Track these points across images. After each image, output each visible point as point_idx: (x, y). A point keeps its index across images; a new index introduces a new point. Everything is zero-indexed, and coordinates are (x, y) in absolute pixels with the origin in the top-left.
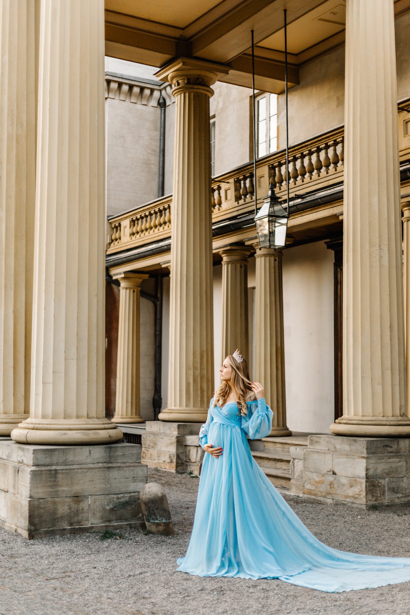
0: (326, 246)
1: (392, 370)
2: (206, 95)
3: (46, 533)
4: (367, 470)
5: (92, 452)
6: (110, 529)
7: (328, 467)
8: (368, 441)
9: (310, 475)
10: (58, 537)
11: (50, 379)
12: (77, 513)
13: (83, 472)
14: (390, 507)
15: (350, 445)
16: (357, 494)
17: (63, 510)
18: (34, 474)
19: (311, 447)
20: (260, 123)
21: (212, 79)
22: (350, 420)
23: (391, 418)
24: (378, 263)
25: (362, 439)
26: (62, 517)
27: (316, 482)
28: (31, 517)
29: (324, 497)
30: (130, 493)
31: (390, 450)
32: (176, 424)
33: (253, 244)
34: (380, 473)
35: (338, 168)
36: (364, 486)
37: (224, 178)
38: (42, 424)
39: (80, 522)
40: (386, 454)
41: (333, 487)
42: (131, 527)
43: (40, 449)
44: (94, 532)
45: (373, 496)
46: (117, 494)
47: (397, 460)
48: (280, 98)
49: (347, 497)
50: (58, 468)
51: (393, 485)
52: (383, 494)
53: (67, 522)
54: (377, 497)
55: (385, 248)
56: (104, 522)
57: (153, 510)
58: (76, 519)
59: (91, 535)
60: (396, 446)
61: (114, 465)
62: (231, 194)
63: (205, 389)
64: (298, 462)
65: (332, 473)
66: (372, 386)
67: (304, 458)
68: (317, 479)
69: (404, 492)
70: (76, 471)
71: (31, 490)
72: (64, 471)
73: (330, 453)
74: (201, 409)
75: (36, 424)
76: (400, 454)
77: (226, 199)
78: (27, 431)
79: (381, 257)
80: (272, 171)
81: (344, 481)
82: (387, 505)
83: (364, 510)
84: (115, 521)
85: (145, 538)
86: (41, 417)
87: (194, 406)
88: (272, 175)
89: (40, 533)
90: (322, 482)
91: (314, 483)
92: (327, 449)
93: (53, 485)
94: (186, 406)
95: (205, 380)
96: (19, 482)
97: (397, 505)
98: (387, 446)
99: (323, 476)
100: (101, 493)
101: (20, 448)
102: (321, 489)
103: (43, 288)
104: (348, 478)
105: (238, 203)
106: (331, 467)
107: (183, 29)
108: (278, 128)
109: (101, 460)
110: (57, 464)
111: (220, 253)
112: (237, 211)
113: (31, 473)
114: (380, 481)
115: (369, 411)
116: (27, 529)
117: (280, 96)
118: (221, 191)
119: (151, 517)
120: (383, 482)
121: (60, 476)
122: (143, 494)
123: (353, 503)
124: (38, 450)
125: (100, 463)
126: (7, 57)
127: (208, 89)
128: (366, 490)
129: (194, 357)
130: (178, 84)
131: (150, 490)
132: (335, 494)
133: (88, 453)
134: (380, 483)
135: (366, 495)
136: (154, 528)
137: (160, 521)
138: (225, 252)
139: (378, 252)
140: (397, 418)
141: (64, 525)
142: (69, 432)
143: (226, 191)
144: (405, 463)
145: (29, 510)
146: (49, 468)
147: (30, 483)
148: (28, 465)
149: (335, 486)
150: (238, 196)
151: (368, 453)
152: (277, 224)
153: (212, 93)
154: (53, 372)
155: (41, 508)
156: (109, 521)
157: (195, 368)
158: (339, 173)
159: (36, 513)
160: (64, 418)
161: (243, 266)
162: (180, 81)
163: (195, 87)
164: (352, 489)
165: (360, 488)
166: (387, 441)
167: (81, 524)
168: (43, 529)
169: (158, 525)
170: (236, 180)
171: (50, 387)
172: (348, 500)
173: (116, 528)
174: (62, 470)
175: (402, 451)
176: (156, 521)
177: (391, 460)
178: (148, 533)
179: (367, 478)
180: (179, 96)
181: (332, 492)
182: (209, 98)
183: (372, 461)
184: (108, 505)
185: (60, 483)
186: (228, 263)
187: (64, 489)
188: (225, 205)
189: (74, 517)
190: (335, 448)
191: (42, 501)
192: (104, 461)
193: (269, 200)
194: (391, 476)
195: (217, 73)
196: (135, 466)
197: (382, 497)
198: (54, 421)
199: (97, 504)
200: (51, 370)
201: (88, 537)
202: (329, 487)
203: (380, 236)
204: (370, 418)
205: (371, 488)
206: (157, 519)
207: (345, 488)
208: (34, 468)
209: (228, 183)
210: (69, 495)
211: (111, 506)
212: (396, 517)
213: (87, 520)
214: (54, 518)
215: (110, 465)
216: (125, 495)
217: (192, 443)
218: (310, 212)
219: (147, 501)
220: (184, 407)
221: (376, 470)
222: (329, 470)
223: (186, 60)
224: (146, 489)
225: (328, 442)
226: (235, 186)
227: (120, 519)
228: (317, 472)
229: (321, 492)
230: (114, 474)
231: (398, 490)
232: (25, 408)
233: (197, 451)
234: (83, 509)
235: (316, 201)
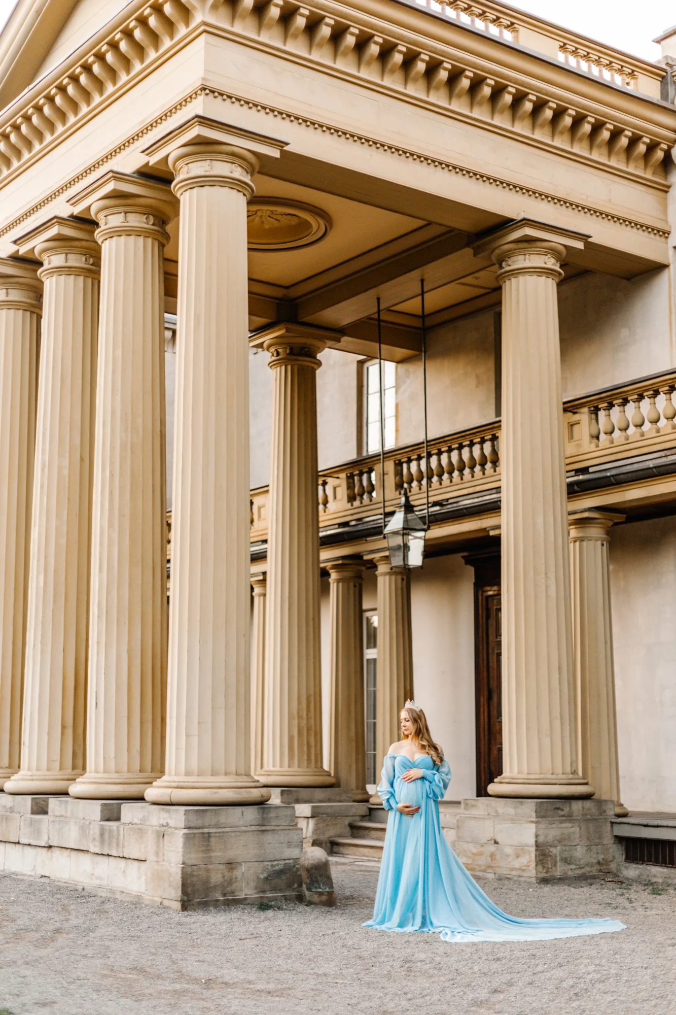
0: (463, 561)
1: (561, 718)
2: (312, 368)
3: (200, 904)
4: (537, 836)
5: (245, 813)
6: (265, 901)
7: (490, 835)
8: (537, 803)
9: (465, 846)
10: (212, 908)
11: (195, 730)
12: (230, 882)
13: (236, 835)
14: (562, 880)
15: (515, 808)
16: (524, 866)
17: (216, 878)
18: (187, 837)
19: (466, 812)
20: (370, 397)
21: (319, 348)
22: (513, 779)
23: (561, 776)
24: (544, 594)
25: (529, 800)
26: (215, 887)
27: (473, 854)
28: (184, 885)
29: (483, 872)
30: (285, 860)
31: (562, 813)
32: (279, 790)
33: (373, 559)
34: (551, 840)
35: (486, 472)
36: (533, 855)
37: (333, 472)
38: (188, 782)
39: (233, 893)
40: (558, 818)
41: (495, 859)
42: (286, 899)
43: (192, 810)
44: (249, 904)
45: (544, 867)
46: (271, 861)
47: (570, 825)
48: (399, 369)
49: (513, 869)
50: (211, 830)
51: (566, 855)
52: (554, 865)
53: (220, 892)
54: (548, 868)
55: (552, 576)
56: (259, 892)
57: (316, 877)
58: (229, 889)
59: (246, 907)
60: (568, 809)
61: (267, 828)
62: (343, 492)
63: (313, 744)
64: (447, 831)
65: (493, 842)
66: (539, 739)
67: (457, 826)
68: (474, 851)
69: (578, 863)
70: (230, 834)
71: (183, 856)
72: (217, 835)
73: (490, 819)
74: (308, 770)
75: (180, 782)
76: (573, 818)
77: (335, 498)
78: (171, 790)
79: (547, 587)
80: (399, 468)
81: (508, 850)
82: (560, 879)
83: (534, 884)
84: (269, 892)
85: (308, 909)
86: (184, 774)
87: (299, 766)
88: (399, 473)
89: (193, 904)
90: (480, 854)
91: (471, 855)
92: (486, 813)
93: (207, 850)
94: (289, 767)
95: (313, 733)
96: (165, 848)
97: (570, 878)
98: (558, 809)
99: (482, 846)
100: (255, 860)
101: (163, 809)
102: (480, 862)
103: (186, 628)
104: (513, 847)
105: (352, 505)
106: (492, 835)
107: (287, 288)
108: (397, 406)
109: (254, 823)
110: (209, 827)
111: (327, 568)
112: (352, 515)
113: (184, 836)
114: (552, 849)
115: (536, 767)
116: (179, 899)
117: (400, 365)
118: (327, 487)
119: (313, 885)
120: (554, 850)
121: (212, 839)
122: (305, 859)
123: (520, 876)
124: (189, 810)
125: (254, 826)
126: (119, 352)
127: (316, 361)
128: (536, 860)
129: (299, 703)
130: (278, 354)
131: (313, 854)
132: (498, 867)
133: (241, 814)
134: (551, 852)
135: (536, 866)
136: (316, 898)
137: (323, 889)
138: (335, 567)
139: (544, 580)
140: (567, 775)
141: (217, 895)
142: (220, 790)
143: (335, 489)
144: (578, 829)
145: (182, 878)
146: (201, 831)
147: (183, 848)
148: (176, 828)
149: (498, 857)
150: (352, 495)
151: (537, 817)
152: (410, 537)
153: (319, 364)
154: (199, 723)
155: (195, 876)
156: (264, 892)
157: (300, 717)
158: (488, 477)
159: (189, 881)
160: (212, 775)
161: (357, 585)
162: (280, 350)
163: (300, 358)
164: (519, 859)
165: (529, 858)
166: (558, 803)
167: (234, 894)
168: (195, 900)
169: (321, 894)
170: (349, 475)
171: (195, 740)
172: (514, 873)
173: (270, 899)
174: (216, 833)
175: (574, 815)
176: (319, 890)
177: (563, 825)
178: (310, 903)
179: (537, 846)
180: (279, 368)
181: (493, 865)
182: (315, 370)
183: (542, 826)
184: (262, 873)
185: (213, 848)
186: (338, 581)
187: (218, 855)
188: (332, 506)
189: (227, 887)
190: (496, 812)
191: (195, 867)
192: (257, 823)
193: (403, 509)
194: (563, 844)
195: (327, 341)
196: (289, 829)
197: (554, 868)
198: (201, 779)
199: (251, 872)
200: (196, 721)
201: (243, 909)
202: (489, 859)
203: (546, 563)
204: (537, 776)
205: (542, 857)
206: (320, 888)
207: (511, 858)
208: (186, 831)
209: (338, 478)
210: (222, 862)
211: (265, 875)
212: (572, 889)
213: (241, 890)
214: (208, 888)
215: (264, 828)
216: (280, 862)
217: (300, 813)
218: (452, 523)
219: (309, 866)
220: (286, 768)
221: (546, 836)
222: (489, 839)
223: (290, 326)
224: (308, 853)
225: (487, 805)
226: (348, 484)
227: (274, 889)
228: (474, 841)
229: (479, 866)
230: (269, 837)
231: (571, 860)
232: (141, 766)
233: (308, 823)
234: (236, 878)
235: (461, 511)
